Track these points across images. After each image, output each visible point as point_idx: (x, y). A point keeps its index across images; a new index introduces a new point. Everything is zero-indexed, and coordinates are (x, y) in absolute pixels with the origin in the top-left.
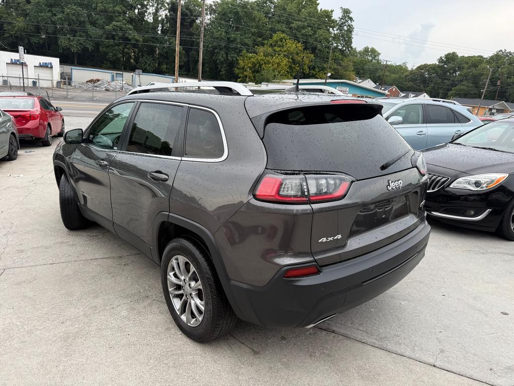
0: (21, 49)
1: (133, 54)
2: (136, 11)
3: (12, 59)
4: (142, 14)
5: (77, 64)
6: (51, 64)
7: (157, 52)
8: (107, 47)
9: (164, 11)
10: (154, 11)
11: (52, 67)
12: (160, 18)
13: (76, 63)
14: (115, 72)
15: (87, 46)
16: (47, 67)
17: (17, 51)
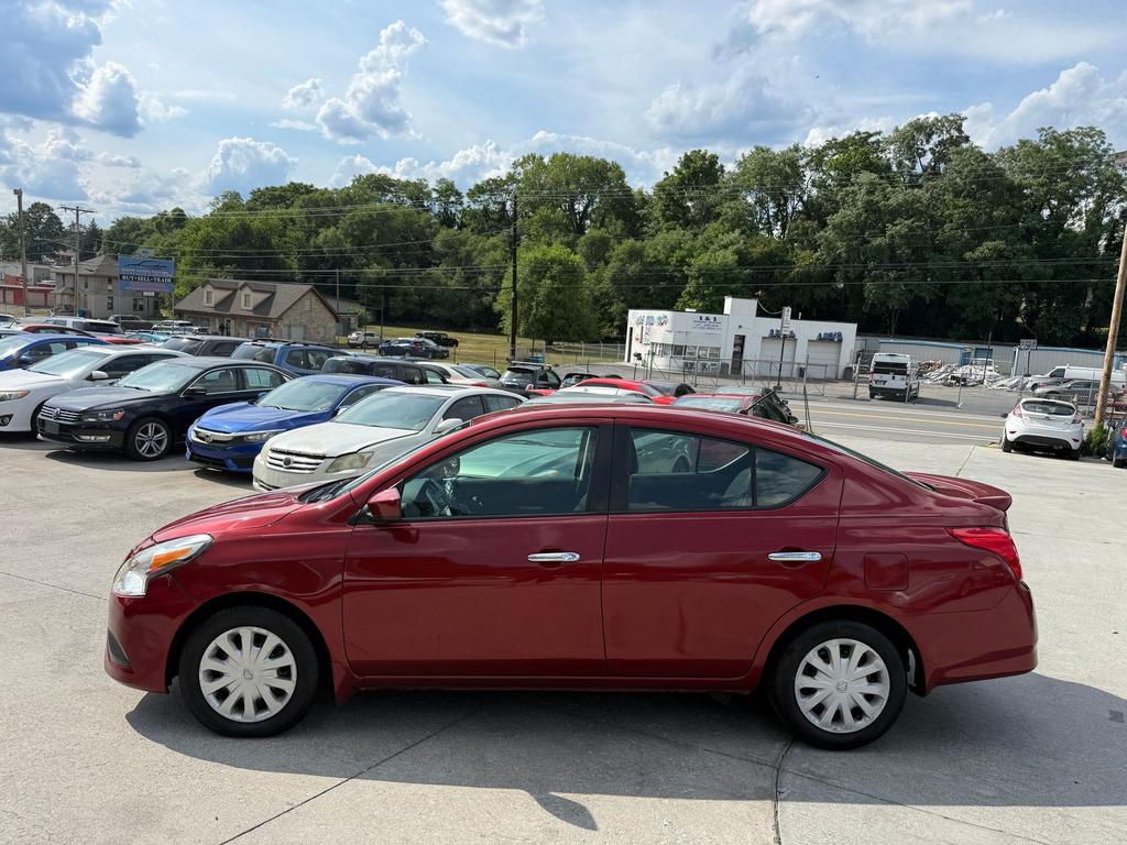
0: (787, 311)
1: (1024, 305)
2: (1046, 213)
3: (772, 331)
4: (1059, 218)
5: (895, 333)
6: (840, 334)
7: (1090, 297)
8: (964, 296)
9: (1118, 203)
10: (1092, 205)
11: (840, 341)
12: (1106, 220)
13: (893, 331)
14: (974, 346)
15: (922, 294)
16: (832, 340)
17: (779, 316)
